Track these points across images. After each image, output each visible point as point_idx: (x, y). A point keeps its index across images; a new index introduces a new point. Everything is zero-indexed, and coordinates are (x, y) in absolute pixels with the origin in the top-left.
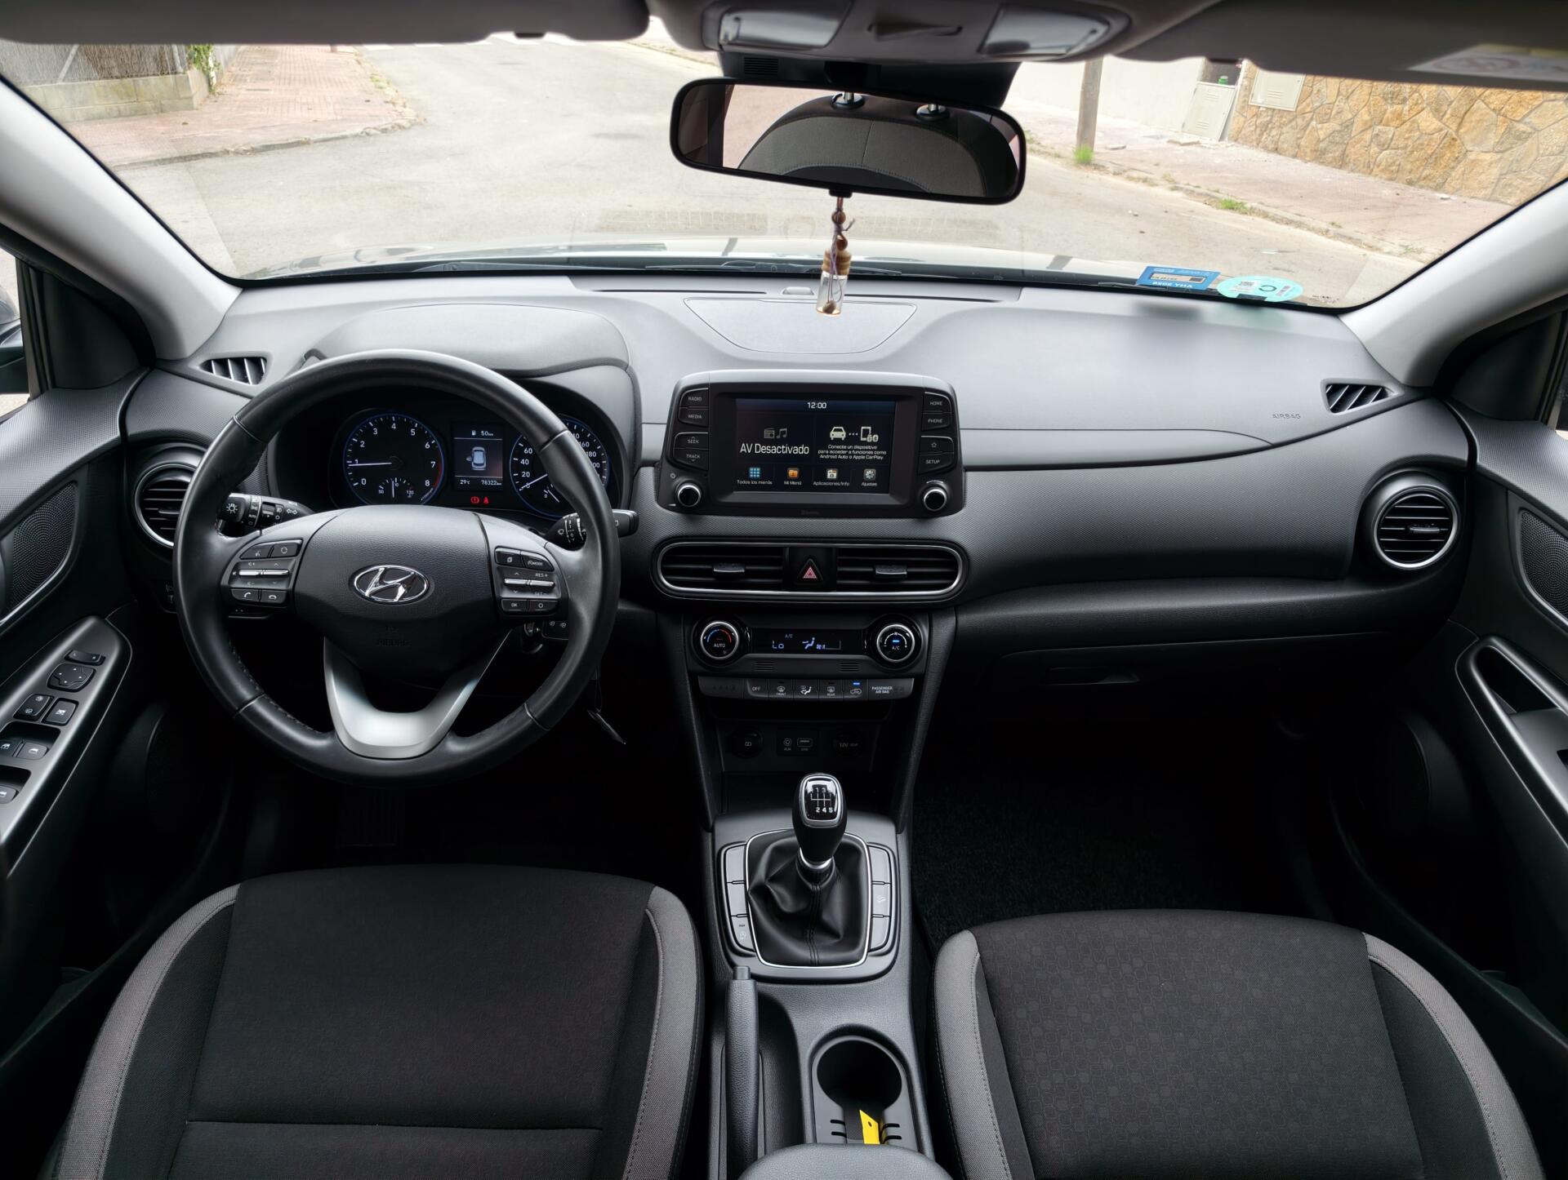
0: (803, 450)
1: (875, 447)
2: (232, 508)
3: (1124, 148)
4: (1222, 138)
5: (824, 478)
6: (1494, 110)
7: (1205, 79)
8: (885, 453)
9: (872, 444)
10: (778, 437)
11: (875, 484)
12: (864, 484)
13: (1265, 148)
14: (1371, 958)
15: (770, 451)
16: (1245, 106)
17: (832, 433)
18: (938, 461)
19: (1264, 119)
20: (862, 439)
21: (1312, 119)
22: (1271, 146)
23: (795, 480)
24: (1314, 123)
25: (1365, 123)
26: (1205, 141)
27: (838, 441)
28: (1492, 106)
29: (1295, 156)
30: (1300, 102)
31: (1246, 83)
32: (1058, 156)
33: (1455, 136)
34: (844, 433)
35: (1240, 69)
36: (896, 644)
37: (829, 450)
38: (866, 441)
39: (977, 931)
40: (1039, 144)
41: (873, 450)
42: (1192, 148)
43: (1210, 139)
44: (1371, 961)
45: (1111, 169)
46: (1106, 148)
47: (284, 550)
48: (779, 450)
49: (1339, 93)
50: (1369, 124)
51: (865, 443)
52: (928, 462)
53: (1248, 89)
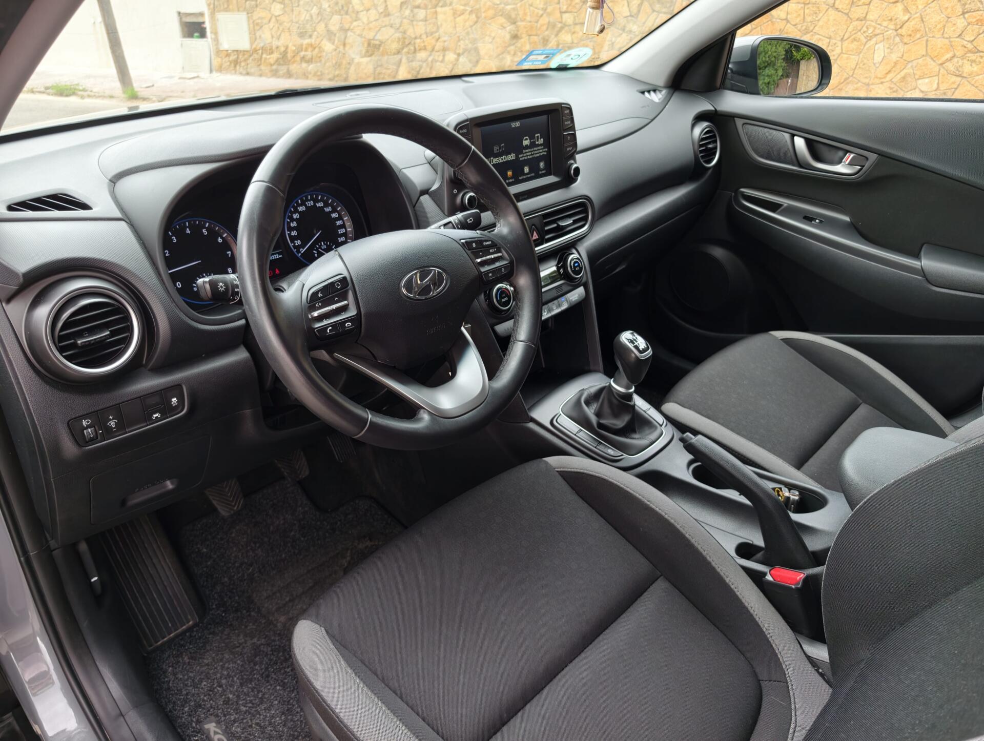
0: (512, 157)
1: (542, 147)
2: (221, 287)
3: (153, 86)
4: (211, 71)
5: (524, 174)
6: (359, 35)
7: (184, 36)
8: (546, 150)
9: (541, 145)
10: (501, 150)
11: (545, 171)
12: (540, 173)
13: (241, 74)
14: (780, 338)
15: (498, 162)
16: (218, 52)
17: (524, 142)
18: (571, 148)
19: (233, 57)
20: (537, 143)
21: (262, 54)
22: (244, 72)
23: (511, 178)
24: (264, 56)
25: (294, 51)
26: (202, 75)
27: (527, 147)
28: (357, 34)
29: (261, 75)
30: (252, 44)
31: (213, 36)
32: (111, 97)
33: (344, 52)
34: (529, 141)
35: (205, 28)
36: (577, 266)
37: (524, 153)
38: (538, 144)
39: (672, 400)
40: (91, 91)
41: (542, 149)
42: (195, 80)
43: (205, 74)
44: (781, 339)
45: (154, 99)
46: (141, 88)
47: (338, 285)
48: (502, 159)
49: (272, 37)
50: (296, 51)
51: (538, 145)
52: (568, 149)
53: (216, 40)
